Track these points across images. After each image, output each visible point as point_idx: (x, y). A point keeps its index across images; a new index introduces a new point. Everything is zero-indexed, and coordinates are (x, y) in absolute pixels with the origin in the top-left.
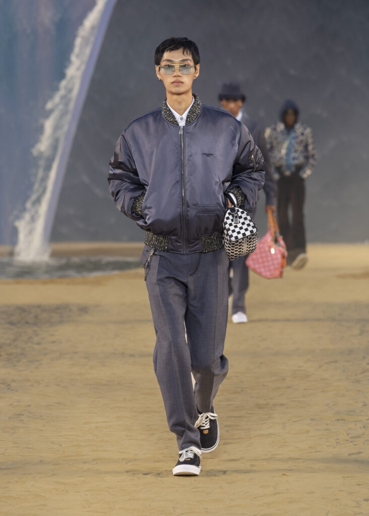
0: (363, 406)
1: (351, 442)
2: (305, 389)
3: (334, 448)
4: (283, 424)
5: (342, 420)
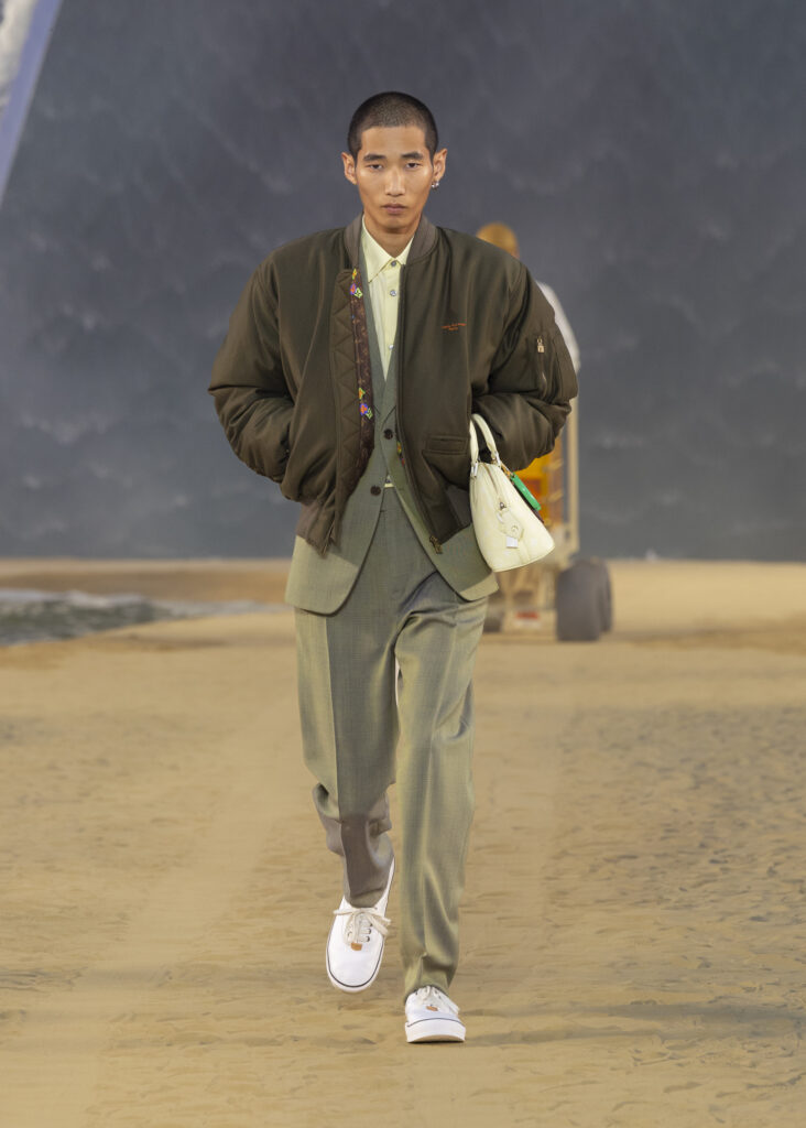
0: (699, 967)
1: (671, 1058)
3: (628, 1073)
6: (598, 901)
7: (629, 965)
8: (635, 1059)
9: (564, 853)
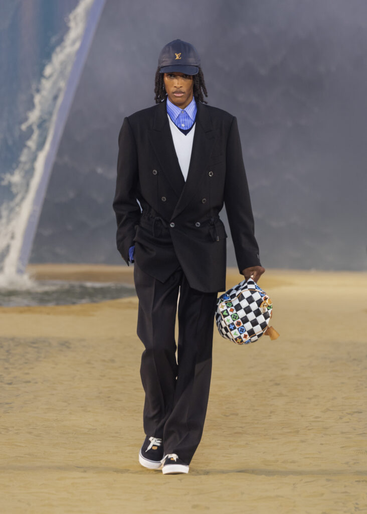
2: (322, 444)
4: (294, 484)
5: (363, 481)
6: (342, 433)
7: (355, 463)
8: (356, 508)
9: (328, 410)
